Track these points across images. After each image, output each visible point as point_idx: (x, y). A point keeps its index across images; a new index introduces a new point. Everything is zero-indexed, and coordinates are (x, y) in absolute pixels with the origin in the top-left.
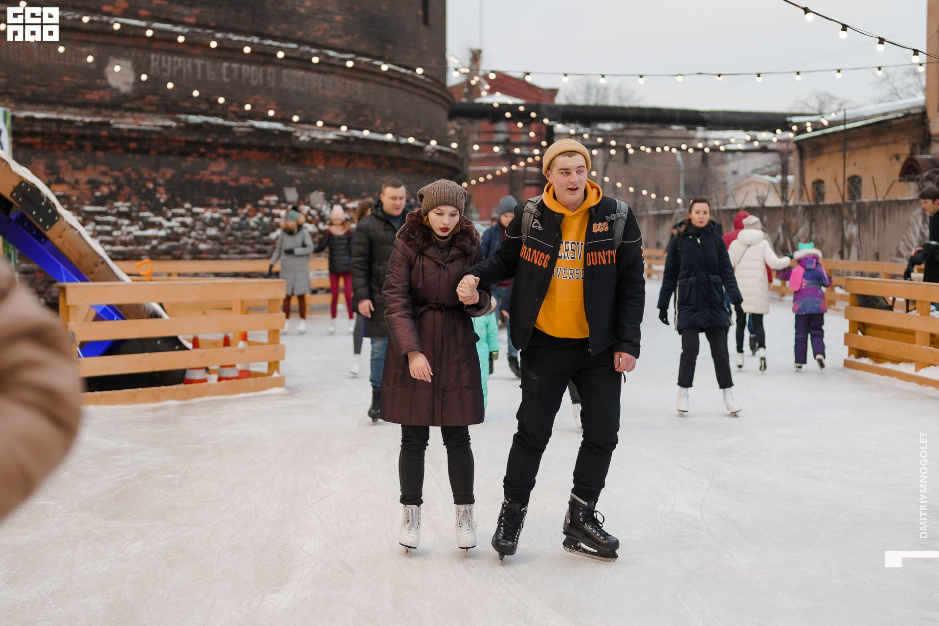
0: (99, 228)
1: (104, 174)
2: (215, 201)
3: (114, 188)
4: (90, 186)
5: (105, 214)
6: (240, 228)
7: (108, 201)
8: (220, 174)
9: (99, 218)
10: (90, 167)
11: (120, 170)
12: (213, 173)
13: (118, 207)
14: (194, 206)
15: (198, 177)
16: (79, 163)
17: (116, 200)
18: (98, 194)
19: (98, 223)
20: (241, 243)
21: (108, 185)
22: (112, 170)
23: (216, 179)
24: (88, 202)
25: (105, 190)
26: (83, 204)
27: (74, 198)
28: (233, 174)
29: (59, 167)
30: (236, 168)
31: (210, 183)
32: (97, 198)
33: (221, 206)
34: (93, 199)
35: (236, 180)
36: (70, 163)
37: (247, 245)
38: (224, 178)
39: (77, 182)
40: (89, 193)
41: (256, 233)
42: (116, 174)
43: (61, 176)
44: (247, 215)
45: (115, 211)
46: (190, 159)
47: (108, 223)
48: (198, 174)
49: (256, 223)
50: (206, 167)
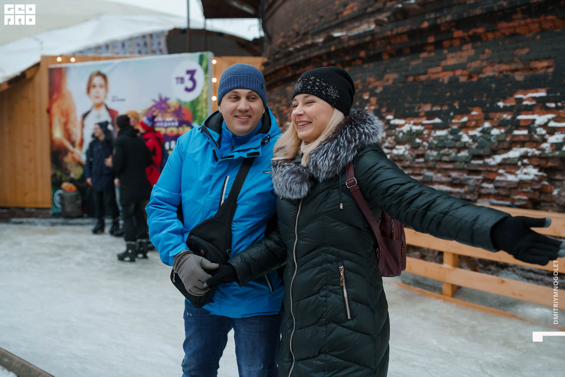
2: (427, 108)
12: (445, 69)
14: (396, 117)
15: (423, 78)
20: (430, 169)
31: (433, 84)
33: (430, 115)
37: (440, 171)
41: (464, 154)
46: (424, 55)
49: (472, 137)
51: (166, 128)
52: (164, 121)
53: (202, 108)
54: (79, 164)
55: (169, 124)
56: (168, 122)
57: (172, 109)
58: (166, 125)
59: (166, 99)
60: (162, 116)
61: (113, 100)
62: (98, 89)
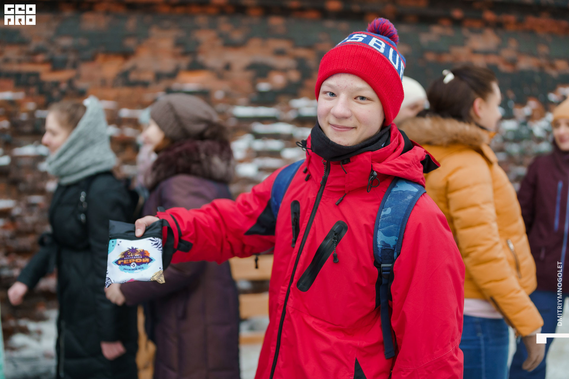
0: (259, 145)
1: (280, 53)
3: (294, 76)
4: (249, 74)
5: (273, 120)
6: (517, 138)
7: (283, 99)
8: (486, 53)
9: (260, 128)
10: (255, 43)
11: (309, 47)
12: (475, 52)
13: (297, 109)
16: (237, 36)
17: (296, 96)
18: (264, 86)
19: (258, 136)
21: (284, 71)
22: (296, 46)
23: (479, 62)
24: (243, 100)
25: (278, 80)
26: (234, 103)
27: (219, 95)
28: (508, 53)
29: (198, 43)
30: (513, 44)
32: (262, 94)
34: (254, 96)
35: (513, 63)
36: (221, 36)
38: (493, 60)
39: (228, 67)
40: (246, 86)
42: (302, 53)
43: (201, 58)
44: (530, 118)
45: (292, 115)
47: (276, 136)
48: (448, 52)
50: (462, 42)
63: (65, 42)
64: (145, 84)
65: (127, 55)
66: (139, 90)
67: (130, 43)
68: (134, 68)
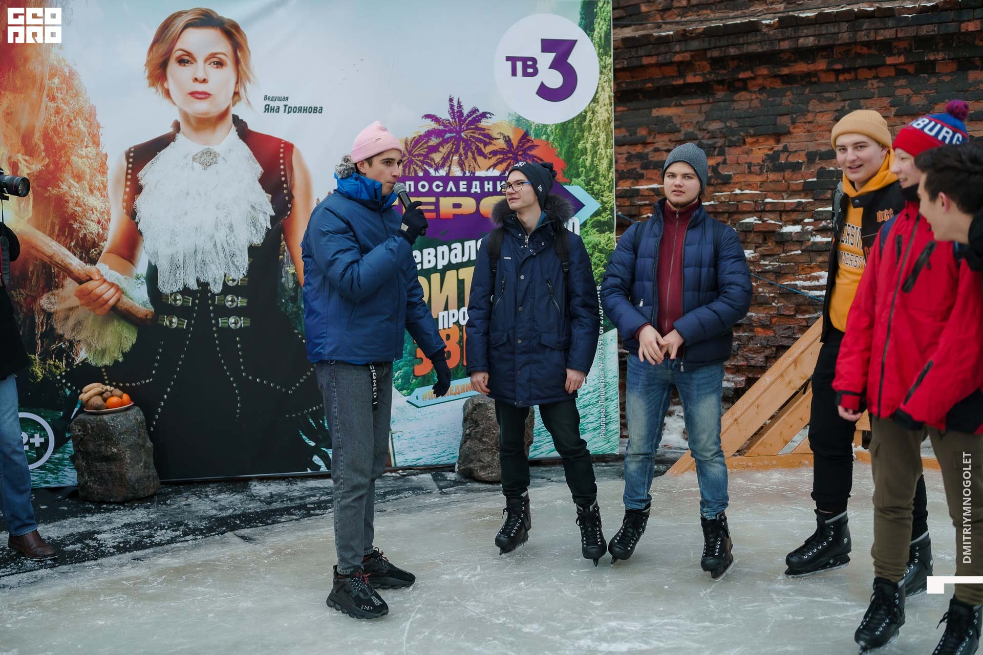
51: (478, 198)
52: (470, 180)
53: (595, 145)
54: (121, 314)
55: (488, 186)
56: (482, 180)
57: (501, 144)
58: (476, 188)
59: (478, 116)
60: (461, 164)
61: (268, 109)
62: (200, 69)
63: (715, 126)
64: (796, 167)
65: (778, 136)
66: (788, 174)
67: (785, 120)
68: (785, 149)
